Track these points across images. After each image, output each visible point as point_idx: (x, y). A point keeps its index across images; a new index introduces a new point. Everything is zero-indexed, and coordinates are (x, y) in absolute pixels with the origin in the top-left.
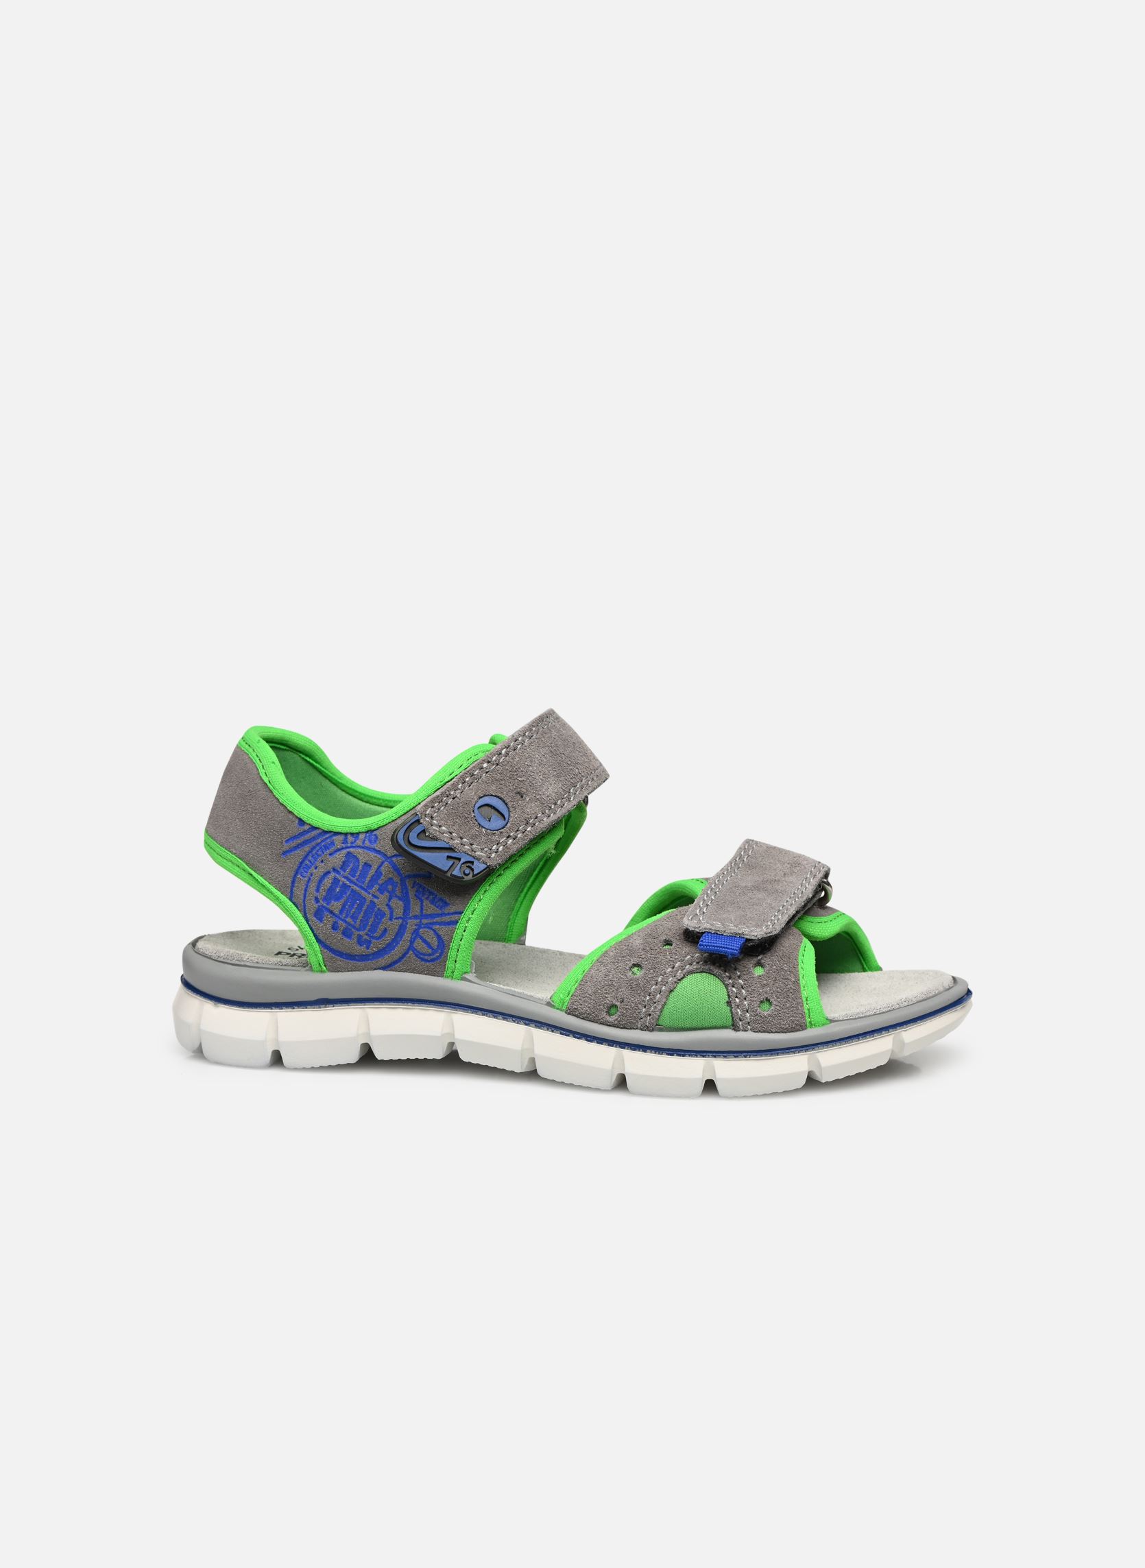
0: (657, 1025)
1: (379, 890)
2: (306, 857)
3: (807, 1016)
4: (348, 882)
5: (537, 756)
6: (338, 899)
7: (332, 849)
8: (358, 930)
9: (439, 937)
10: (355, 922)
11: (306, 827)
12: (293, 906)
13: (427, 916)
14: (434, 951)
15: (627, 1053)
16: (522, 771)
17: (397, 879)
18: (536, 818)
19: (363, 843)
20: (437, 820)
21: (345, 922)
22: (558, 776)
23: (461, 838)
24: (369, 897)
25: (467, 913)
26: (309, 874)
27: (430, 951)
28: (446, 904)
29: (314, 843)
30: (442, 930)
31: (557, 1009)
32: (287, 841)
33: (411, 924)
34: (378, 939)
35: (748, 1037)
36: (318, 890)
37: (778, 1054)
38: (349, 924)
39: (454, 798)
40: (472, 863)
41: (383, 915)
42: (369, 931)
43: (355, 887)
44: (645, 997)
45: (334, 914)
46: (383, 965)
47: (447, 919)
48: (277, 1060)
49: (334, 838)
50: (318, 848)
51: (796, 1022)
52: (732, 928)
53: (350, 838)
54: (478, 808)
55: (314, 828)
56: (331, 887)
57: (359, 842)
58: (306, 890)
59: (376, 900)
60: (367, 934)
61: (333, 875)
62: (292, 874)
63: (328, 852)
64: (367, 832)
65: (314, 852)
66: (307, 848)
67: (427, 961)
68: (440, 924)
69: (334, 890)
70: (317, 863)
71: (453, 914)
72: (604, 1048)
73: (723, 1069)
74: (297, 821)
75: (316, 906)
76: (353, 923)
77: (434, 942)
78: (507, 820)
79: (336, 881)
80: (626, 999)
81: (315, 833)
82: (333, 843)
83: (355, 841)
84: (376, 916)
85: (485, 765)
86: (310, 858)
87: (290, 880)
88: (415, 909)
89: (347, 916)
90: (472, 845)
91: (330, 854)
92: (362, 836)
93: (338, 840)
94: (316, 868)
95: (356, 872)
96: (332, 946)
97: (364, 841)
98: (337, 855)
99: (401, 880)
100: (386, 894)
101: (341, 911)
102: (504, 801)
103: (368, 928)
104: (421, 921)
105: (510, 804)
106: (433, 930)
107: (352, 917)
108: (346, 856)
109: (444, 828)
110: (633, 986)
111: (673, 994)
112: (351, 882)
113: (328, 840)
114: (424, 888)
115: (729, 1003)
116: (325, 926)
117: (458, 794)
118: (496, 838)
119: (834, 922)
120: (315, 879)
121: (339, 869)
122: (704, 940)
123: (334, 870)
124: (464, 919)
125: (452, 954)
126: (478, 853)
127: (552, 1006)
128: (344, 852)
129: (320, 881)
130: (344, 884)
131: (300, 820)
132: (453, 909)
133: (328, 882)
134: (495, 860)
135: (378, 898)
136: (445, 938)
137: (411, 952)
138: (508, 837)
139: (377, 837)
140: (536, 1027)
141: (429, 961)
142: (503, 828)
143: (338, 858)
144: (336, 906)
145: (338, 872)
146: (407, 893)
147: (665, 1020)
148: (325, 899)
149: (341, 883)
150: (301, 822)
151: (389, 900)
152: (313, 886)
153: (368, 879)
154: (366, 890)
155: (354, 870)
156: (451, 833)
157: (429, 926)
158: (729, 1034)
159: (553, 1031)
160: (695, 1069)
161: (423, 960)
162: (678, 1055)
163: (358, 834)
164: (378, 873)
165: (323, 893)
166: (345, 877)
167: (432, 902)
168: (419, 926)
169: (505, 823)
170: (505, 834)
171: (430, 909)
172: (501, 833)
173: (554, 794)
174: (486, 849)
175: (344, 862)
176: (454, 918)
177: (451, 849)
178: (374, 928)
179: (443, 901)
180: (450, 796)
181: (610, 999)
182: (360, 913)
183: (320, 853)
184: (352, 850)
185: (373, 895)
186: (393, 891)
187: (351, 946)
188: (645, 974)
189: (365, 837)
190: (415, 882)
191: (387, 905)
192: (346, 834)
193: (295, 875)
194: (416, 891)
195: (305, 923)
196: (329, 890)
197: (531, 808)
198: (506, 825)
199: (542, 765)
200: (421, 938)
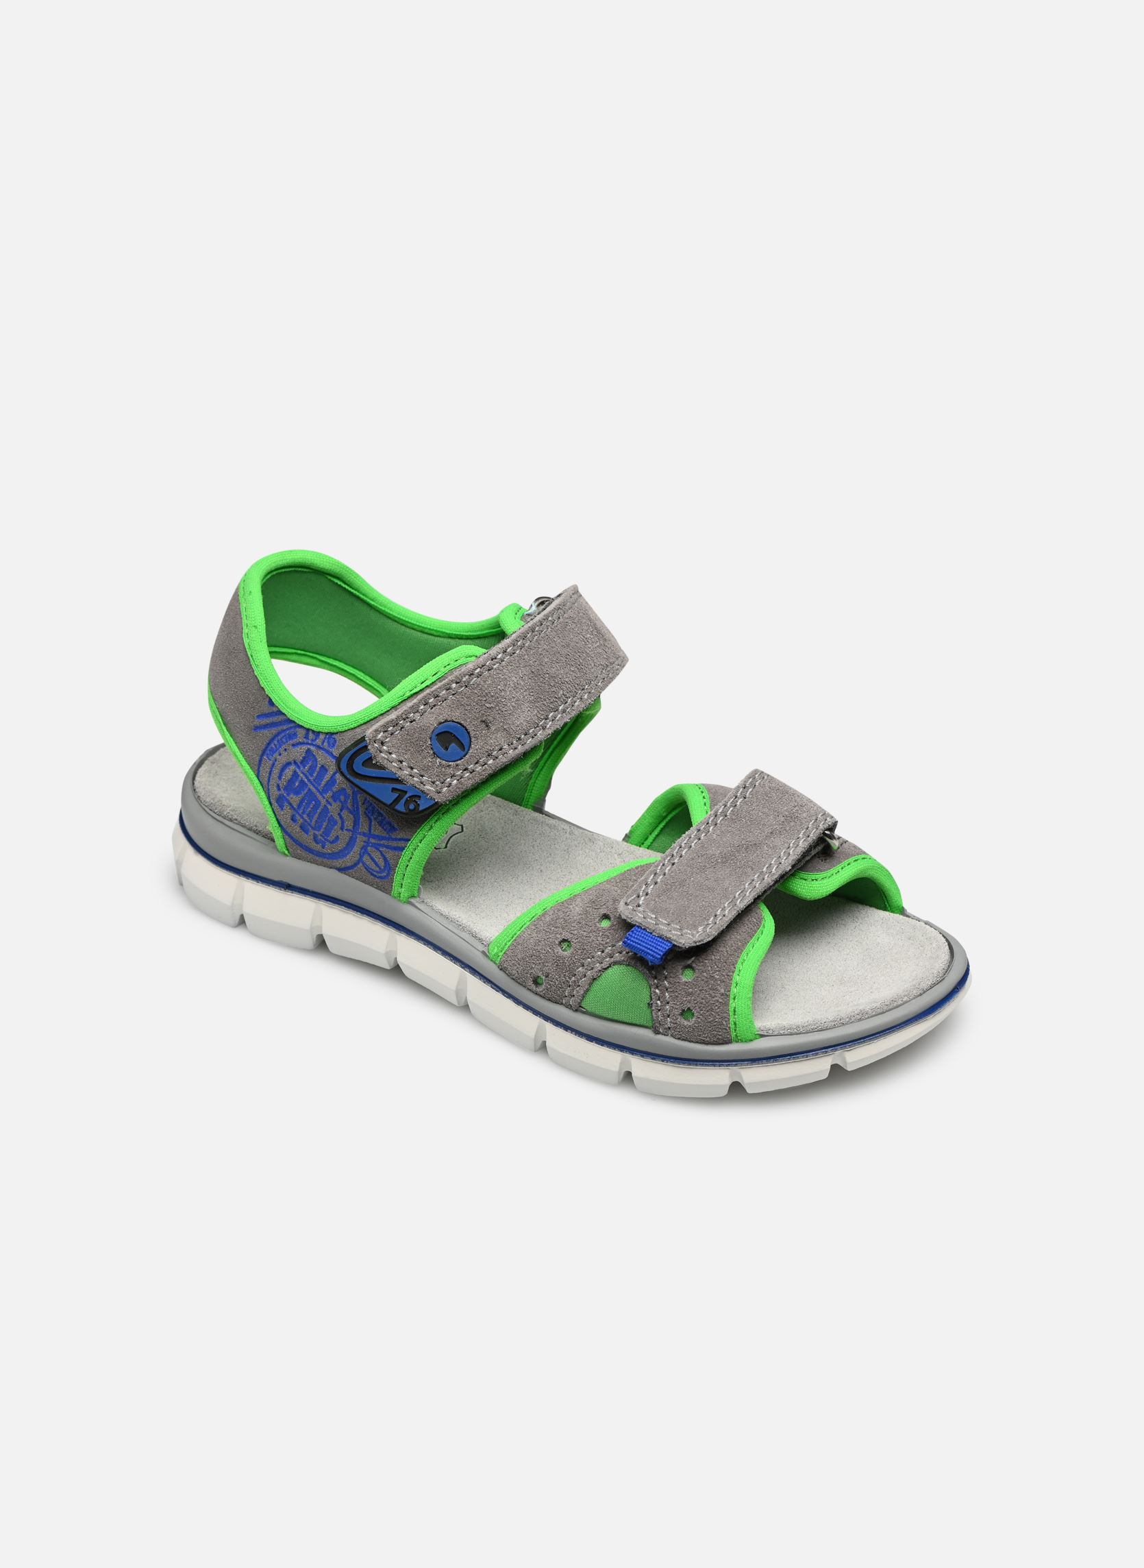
0: (580, 1006)
1: (333, 797)
2: (273, 739)
3: (733, 1031)
4: (306, 780)
5: (514, 678)
6: (297, 793)
7: (295, 741)
8: (314, 829)
9: (385, 859)
10: (311, 821)
11: (275, 709)
12: (259, 785)
13: (375, 837)
14: (381, 871)
15: (549, 1026)
16: (492, 696)
17: (349, 791)
18: (501, 750)
19: (323, 743)
20: (388, 747)
21: (302, 818)
22: (536, 701)
23: (412, 768)
24: (323, 802)
25: (415, 840)
26: (273, 759)
27: (377, 869)
28: (393, 829)
29: (280, 728)
30: (390, 854)
31: (492, 960)
32: (258, 717)
33: (360, 840)
34: (332, 842)
35: (668, 1042)
36: (280, 778)
37: (696, 1065)
38: (305, 821)
39: (411, 722)
40: (419, 797)
41: (336, 823)
42: (323, 833)
43: (311, 787)
44: (570, 978)
45: (293, 807)
46: (338, 866)
47: (394, 844)
48: (242, 922)
49: (297, 729)
50: (283, 734)
51: (718, 1036)
52: (663, 929)
53: (311, 736)
54: (437, 735)
55: (280, 713)
56: (291, 779)
57: (318, 742)
58: (270, 774)
59: (329, 807)
60: (321, 835)
61: (293, 767)
62: (260, 753)
63: (291, 742)
64: (327, 734)
65: (279, 737)
66: (274, 731)
67: (375, 876)
68: (387, 847)
69: (294, 783)
70: (281, 750)
71: (400, 840)
72: (529, 1014)
73: (641, 1067)
74: (268, 699)
75: (277, 793)
76: (309, 821)
77: (381, 863)
78: (466, 750)
79: (295, 774)
80: (550, 975)
81: (281, 718)
82: (295, 734)
83: (316, 739)
84: (329, 820)
85: (454, 685)
86: (276, 742)
87: (258, 758)
88: (364, 827)
89: (304, 812)
90: (422, 776)
91: (293, 745)
92: (322, 737)
93: (301, 733)
94: (280, 755)
95: (314, 772)
96: (292, 834)
97: (324, 742)
98: (298, 749)
99: (353, 793)
100: (338, 803)
101: (299, 806)
102: (466, 730)
103: (322, 830)
104: (369, 840)
105: (472, 734)
106: (380, 851)
107: (308, 815)
108: (306, 752)
109: (394, 756)
110: (559, 962)
111: (597, 982)
112: (309, 780)
113: (292, 730)
114: (374, 808)
115: (650, 1005)
116: (287, 813)
117: (417, 716)
118: (451, 771)
119: (835, 876)
120: (278, 766)
121: (299, 764)
122: (634, 935)
123: (295, 762)
124: (410, 847)
125: (397, 878)
126: (428, 787)
127: (487, 956)
128: (305, 747)
129: (283, 770)
130: (302, 781)
131: (270, 700)
132: (401, 835)
133: (289, 773)
134: (445, 794)
135: (331, 805)
136: (391, 862)
137: (361, 864)
138: (465, 770)
139: (335, 741)
140: (471, 973)
141: (378, 878)
142: (460, 759)
143: (298, 753)
144: (295, 799)
145: (299, 767)
146: (358, 809)
147: (588, 1004)
148: (286, 789)
149: (300, 778)
150: (271, 703)
151: (341, 810)
152: (276, 772)
153: (323, 783)
154: (321, 794)
155: (312, 769)
156: (401, 762)
157: (376, 847)
158: (647, 1034)
159: (484, 982)
160: (613, 1060)
161: (372, 874)
162: (596, 1043)
163: (319, 733)
164: (332, 781)
165: (283, 783)
166: (303, 773)
167: (380, 823)
168: (367, 843)
169: (464, 753)
170: (462, 767)
171: (378, 830)
172: (457, 765)
173: (525, 723)
174: (438, 783)
175: (304, 758)
176: (400, 844)
177: (397, 780)
178: (327, 832)
179: (390, 825)
180: (407, 720)
181: (536, 971)
182: (315, 814)
183: (284, 740)
184: (312, 748)
185: (327, 801)
186: (345, 801)
187: (307, 839)
188: (572, 953)
189: (325, 738)
190: (366, 799)
191: (339, 814)
192: (308, 730)
193: (262, 755)
194: (366, 809)
195: (269, 806)
196: (289, 781)
197: (496, 739)
198: (465, 756)
199: (517, 690)
200: (369, 855)
